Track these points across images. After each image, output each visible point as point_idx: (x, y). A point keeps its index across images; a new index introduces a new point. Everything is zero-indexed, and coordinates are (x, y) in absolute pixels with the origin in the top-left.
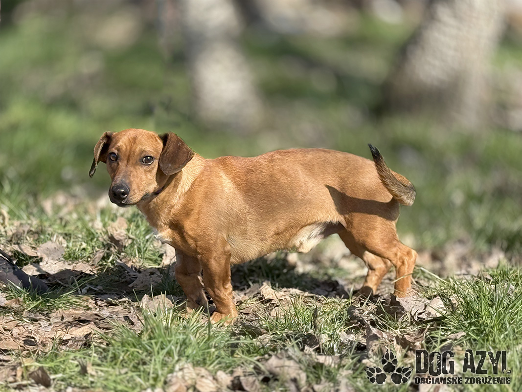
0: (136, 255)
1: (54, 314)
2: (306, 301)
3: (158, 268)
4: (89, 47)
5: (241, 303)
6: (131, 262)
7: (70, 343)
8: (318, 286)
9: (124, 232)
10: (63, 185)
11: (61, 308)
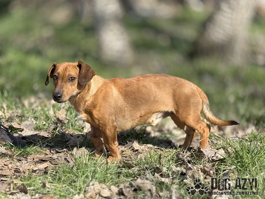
0: (70, 128)
1: (29, 157)
2: (155, 151)
3: (82, 134)
4: (47, 24)
5: (123, 151)
6: (68, 131)
7: (37, 171)
8: (161, 143)
9: (64, 116)
10: (34, 93)
11: (33, 154)
